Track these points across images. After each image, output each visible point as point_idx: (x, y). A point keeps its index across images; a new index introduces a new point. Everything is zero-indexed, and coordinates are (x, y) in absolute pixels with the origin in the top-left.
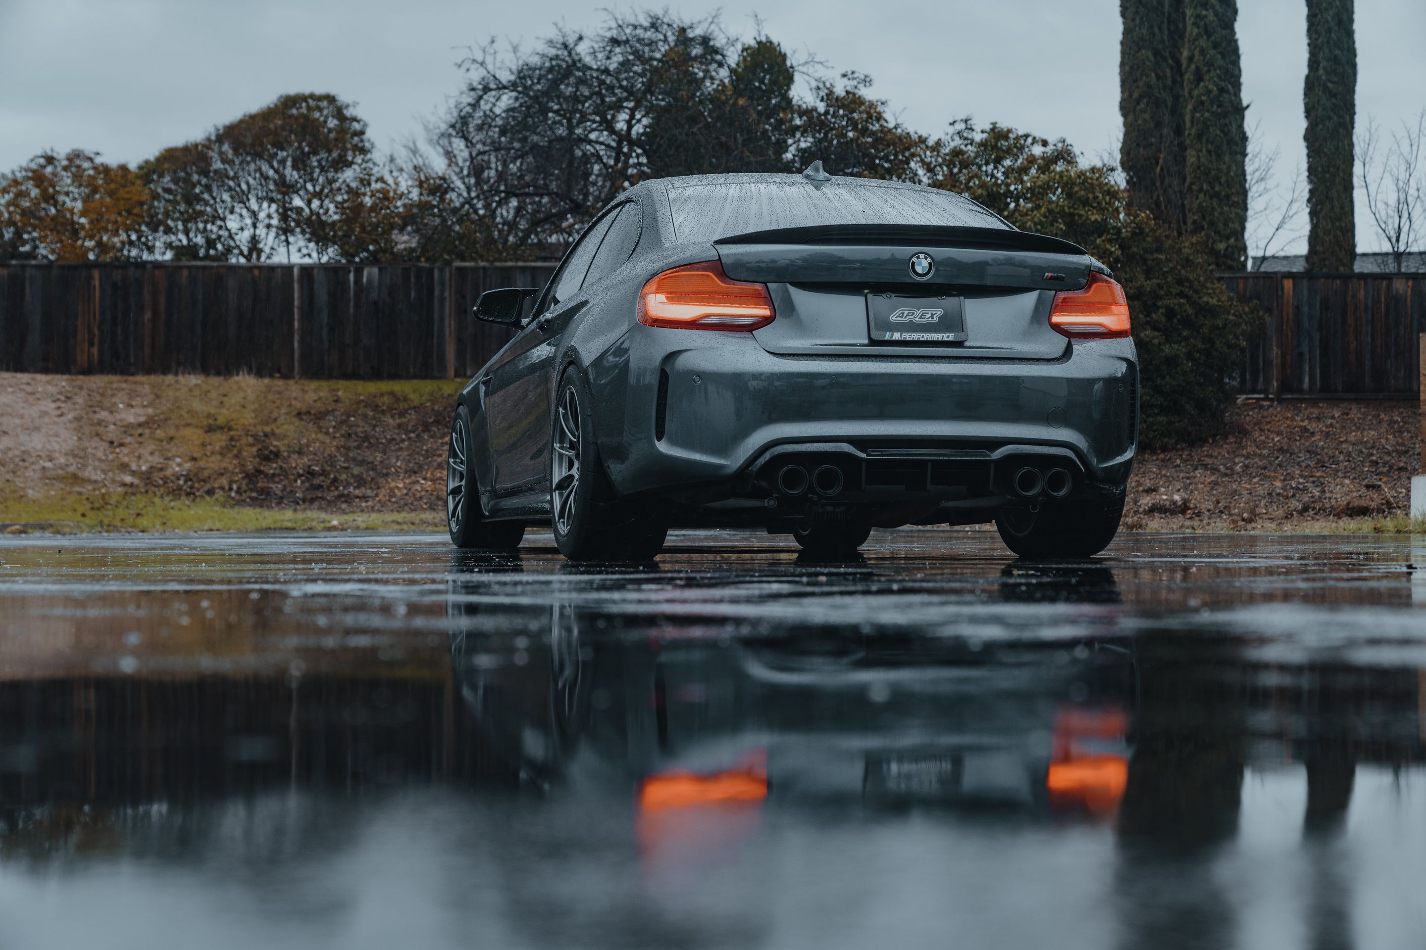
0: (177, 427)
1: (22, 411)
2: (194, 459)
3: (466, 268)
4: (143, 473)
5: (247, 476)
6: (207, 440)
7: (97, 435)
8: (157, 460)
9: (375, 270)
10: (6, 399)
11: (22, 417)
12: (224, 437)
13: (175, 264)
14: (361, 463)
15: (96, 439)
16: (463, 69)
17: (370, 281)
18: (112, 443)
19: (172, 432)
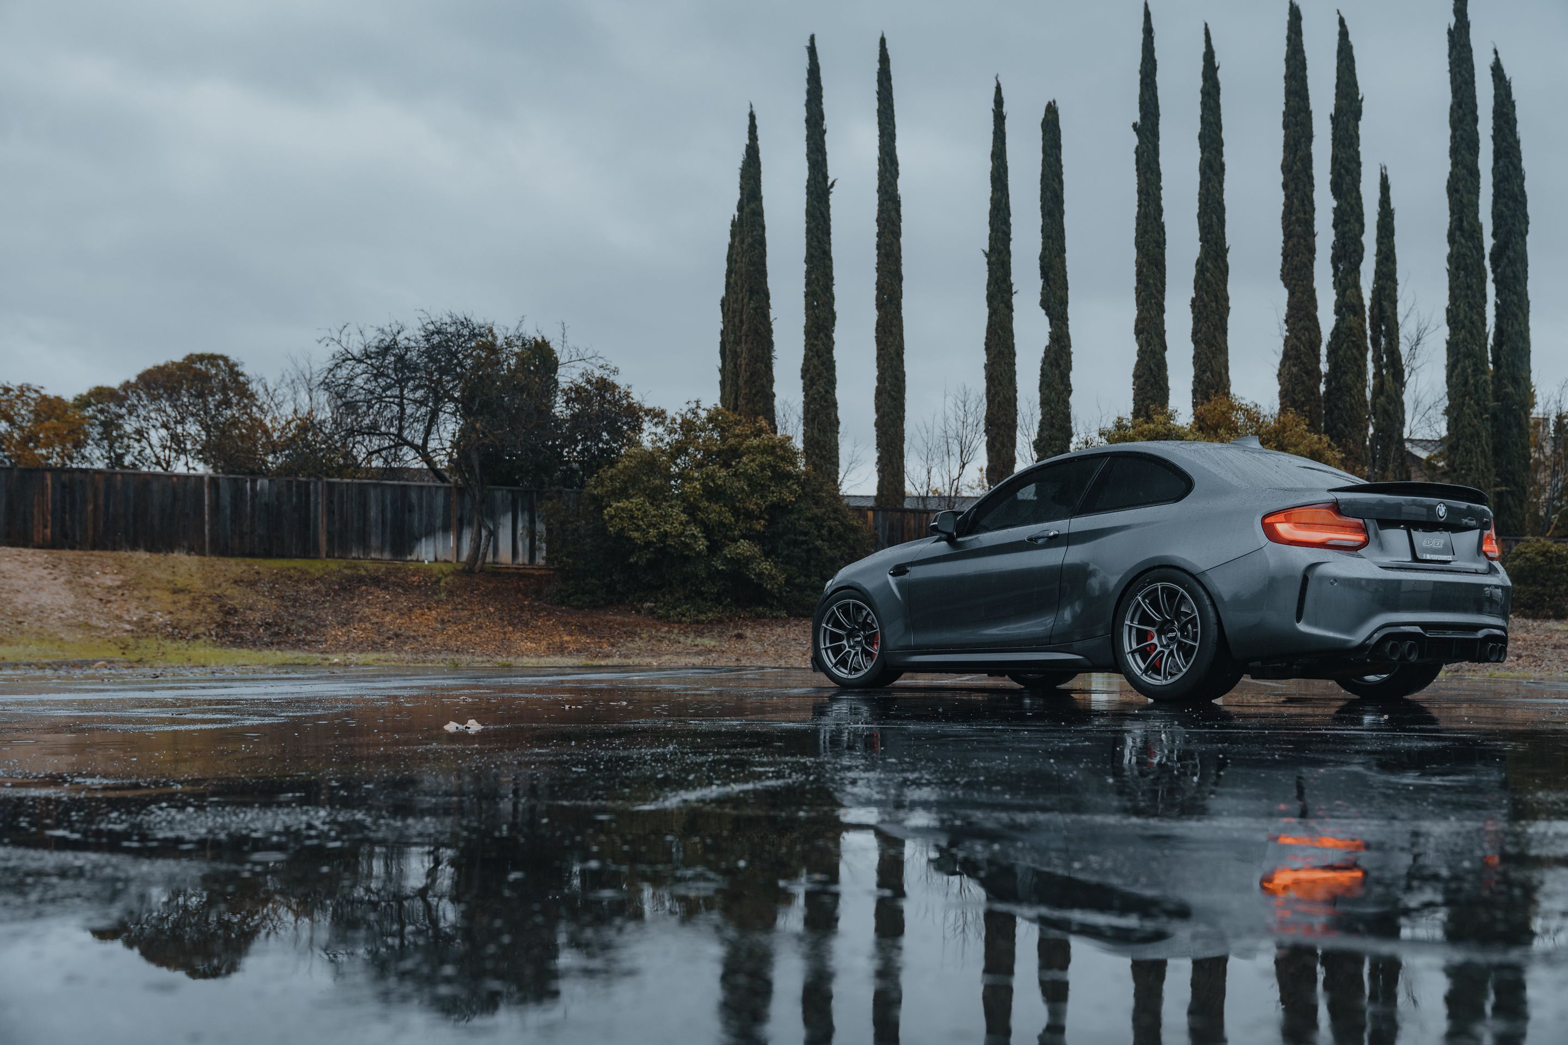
0: (149, 590)
1: (24, 576)
2: (171, 613)
3: (334, 483)
4: (135, 622)
5: (219, 626)
6: (176, 599)
7: (89, 594)
8: (142, 613)
9: (266, 482)
10: (6, 566)
11: (25, 579)
12: (187, 597)
13: (111, 470)
14: (301, 617)
15: (88, 597)
16: (324, 344)
17: (262, 489)
18: (101, 600)
19: (146, 593)
